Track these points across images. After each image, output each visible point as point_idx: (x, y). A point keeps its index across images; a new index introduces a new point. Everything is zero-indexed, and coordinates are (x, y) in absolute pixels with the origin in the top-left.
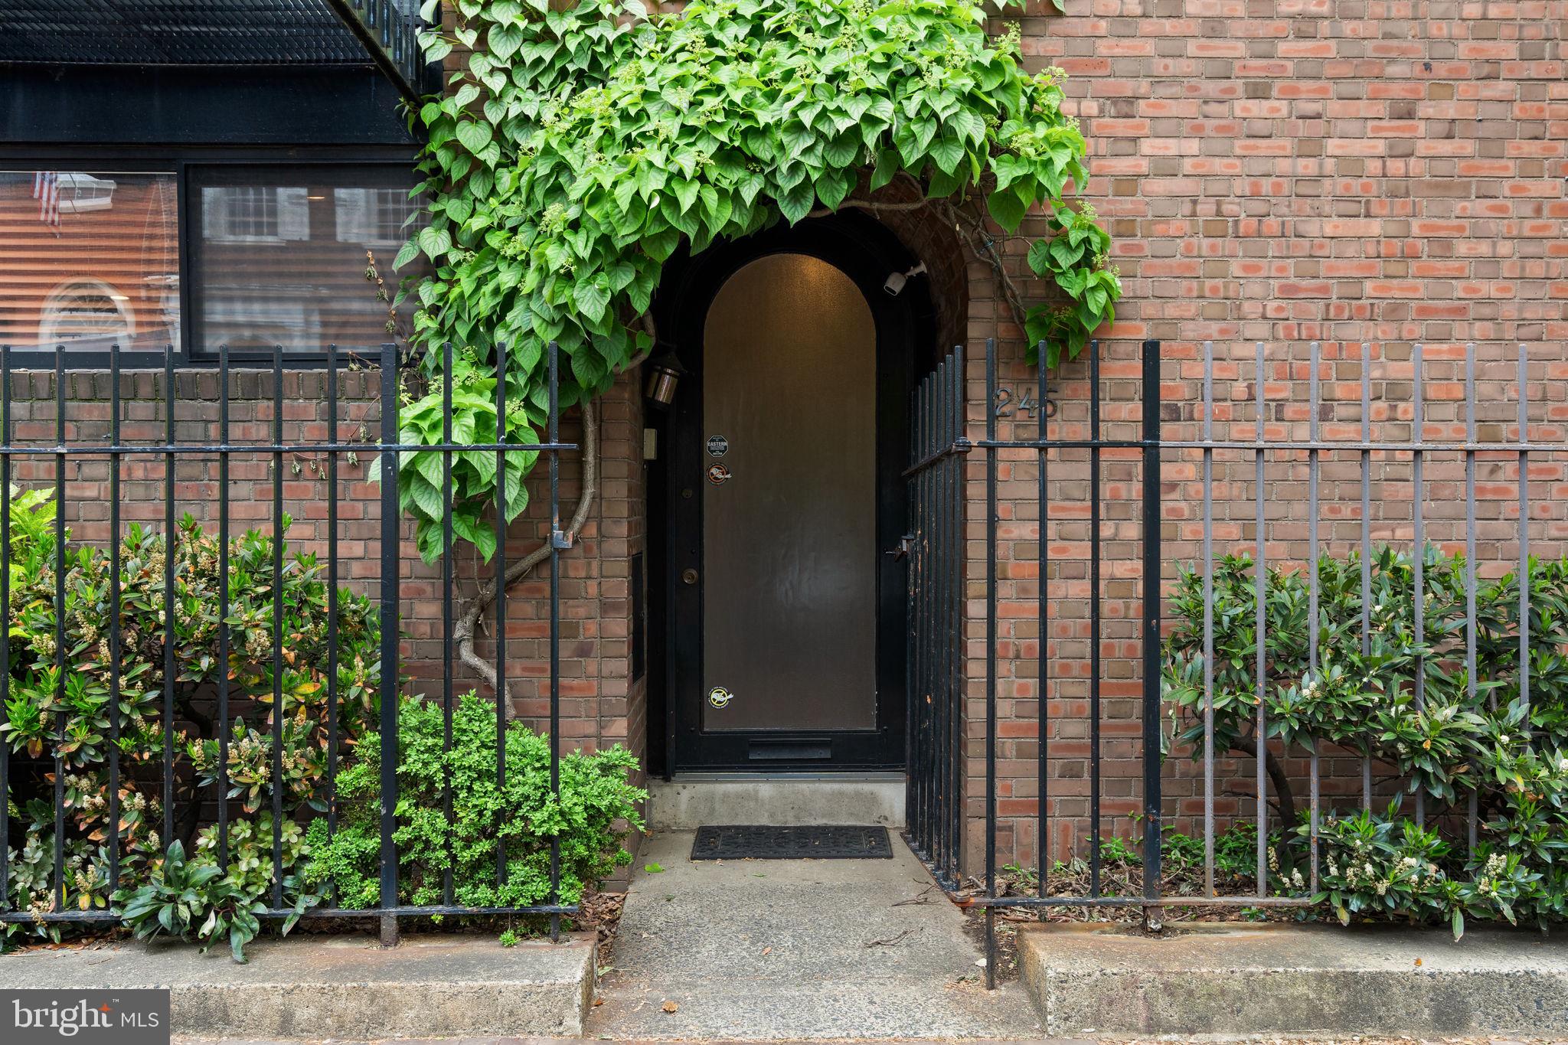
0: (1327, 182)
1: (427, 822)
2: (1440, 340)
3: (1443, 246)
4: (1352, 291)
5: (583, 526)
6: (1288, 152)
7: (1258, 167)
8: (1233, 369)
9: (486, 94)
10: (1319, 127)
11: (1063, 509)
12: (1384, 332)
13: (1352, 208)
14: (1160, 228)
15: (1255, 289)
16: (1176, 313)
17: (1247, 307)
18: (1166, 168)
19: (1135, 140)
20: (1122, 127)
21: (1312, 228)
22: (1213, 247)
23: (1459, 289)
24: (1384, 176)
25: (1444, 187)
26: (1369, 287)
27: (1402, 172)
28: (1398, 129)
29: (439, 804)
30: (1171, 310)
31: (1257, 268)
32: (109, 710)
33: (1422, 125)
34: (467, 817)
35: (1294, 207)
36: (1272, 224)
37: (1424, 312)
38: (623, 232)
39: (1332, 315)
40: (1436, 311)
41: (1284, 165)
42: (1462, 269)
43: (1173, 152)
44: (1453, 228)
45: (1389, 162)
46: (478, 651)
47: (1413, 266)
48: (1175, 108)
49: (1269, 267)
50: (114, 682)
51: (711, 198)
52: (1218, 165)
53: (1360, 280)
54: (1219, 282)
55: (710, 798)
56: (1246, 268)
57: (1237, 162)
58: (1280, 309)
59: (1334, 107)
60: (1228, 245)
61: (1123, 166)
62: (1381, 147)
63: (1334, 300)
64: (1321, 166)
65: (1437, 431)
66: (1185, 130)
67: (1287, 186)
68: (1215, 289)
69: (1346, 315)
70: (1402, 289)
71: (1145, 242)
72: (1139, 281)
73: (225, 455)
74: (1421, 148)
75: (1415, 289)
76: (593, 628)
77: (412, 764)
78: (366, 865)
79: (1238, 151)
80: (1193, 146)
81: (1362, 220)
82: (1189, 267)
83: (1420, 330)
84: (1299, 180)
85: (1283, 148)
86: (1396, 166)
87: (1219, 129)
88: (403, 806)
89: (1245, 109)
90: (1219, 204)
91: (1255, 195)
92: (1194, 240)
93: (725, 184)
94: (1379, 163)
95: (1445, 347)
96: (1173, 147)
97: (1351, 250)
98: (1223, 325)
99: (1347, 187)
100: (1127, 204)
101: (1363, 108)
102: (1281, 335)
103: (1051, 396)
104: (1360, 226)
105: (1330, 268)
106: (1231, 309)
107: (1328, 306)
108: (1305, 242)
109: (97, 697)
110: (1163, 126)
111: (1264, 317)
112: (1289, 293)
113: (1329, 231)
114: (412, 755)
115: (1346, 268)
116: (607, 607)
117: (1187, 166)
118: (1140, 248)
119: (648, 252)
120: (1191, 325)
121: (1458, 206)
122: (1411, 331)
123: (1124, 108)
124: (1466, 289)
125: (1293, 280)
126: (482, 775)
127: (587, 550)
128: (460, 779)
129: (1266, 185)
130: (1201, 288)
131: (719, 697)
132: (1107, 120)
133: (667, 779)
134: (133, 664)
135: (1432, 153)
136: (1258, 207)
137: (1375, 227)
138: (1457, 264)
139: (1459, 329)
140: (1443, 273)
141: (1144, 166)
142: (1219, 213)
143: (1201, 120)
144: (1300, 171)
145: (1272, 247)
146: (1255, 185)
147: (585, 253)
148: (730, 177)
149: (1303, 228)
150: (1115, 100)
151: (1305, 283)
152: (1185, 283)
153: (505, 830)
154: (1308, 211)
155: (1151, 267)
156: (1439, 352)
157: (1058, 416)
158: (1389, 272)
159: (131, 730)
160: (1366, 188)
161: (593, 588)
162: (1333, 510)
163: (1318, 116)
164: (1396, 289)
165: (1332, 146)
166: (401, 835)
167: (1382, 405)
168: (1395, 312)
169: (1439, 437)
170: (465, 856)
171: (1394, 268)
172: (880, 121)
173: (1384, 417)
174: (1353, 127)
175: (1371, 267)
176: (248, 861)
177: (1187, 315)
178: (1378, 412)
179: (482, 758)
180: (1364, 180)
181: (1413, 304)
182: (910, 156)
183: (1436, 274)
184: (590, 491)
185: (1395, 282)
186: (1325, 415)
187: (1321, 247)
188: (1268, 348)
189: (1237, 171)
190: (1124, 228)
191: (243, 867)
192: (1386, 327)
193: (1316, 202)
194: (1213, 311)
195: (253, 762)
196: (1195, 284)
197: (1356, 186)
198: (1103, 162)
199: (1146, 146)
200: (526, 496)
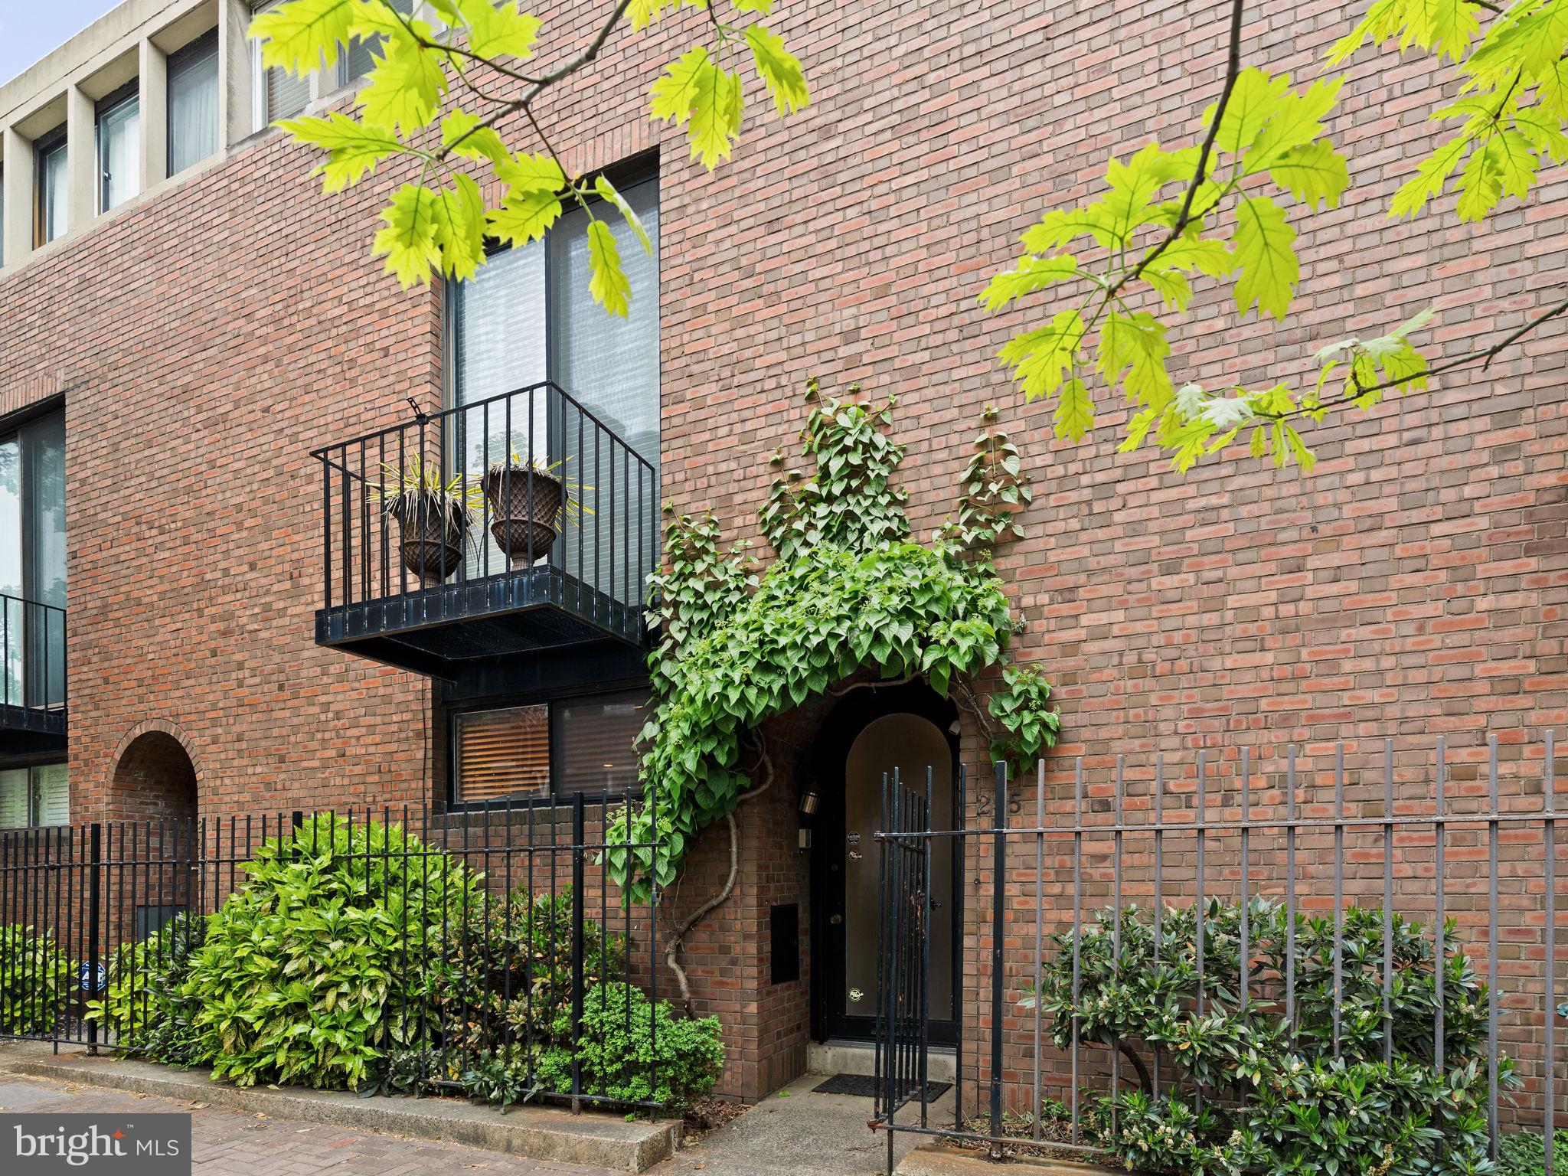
0: (1228, 628)
1: (592, 1051)
2: (1327, 740)
3: (1331, 667)
4: (1251, 707)
5: (732, 890)
6: (1196, 610)
7: (1169, 624)
8: (1150, 773)
9: (676, 644)
10: (1221, 588)
11: (1025, 875)
12: (1277, 737)
13: (1250, 645)
14: (1095, 676)
15: (1168, 712)
16: (1108, 736)
17: (1162, 726)
18: (1100, 634)
19: (1077, 616)
20: (1066, 609)
21: (1216, 664)
22: (1135, 686)
23: (1346, 698)
24: (1277, 618)
25: (1331, 621)
26: (1264, 704)
27: (1293, 613)
28: (1288, 580)
29: (598, 1041)
30: (1103, 733)
31: (1171, 698)
32: (461, 982)
33: (1310, 575)
34: (609, 1048)
35: (1201, 650)
36: (1183, 665)
37: (1313, 720)
38: (704, 719)
39: (1232, 727)
40: (1323, 717)
41: (1191, 621)
42: (1348, 682)
43: (1106, 621)
44: (1338, 651)
45: (1281, 607)
46: (678, 961)
47: (1303, 683)
48: (1105, 591)
49: (1179, 696)
50: (465, 968)
51: (751, 694)
52: (1139, 627)
53: (1256, 699)
54: (1141, 711)
55: (845, 1057)
56: (1161, 698)
57: (1155, 622)
58: (1188, 726)
59: (1233, 572)
60: (1148, 683)
61: (1067, 636)
62: (1273, 597)
63: (1234, 717)
64: (1222, 617)
65: (1326, 810)
66: (1114, 605)
67: (1194, 635)
68: (1137, 716)
69: (1244, 726)
70: (1292, 703)
71: (1083, 687)
72: (1079, 715)
73: (553, 851)
74: (1310, 592)
75: (1305, 702)
76: (738, 949)
77: (585, 1019)
78: (566, 1070)
79: (1155, 614)
80: (1120, 615)
81: (1258, 654)
82: (1117, 702)
83: (1307, 733)
84: (1203, 629)
85: (1191, 608)
86: (1287, 610)
87: (1139, 601)
88: (582, 1041)
89: (1160, 583)
90: (1140, 655)
91: (1169, 645)
92: (1121, 683)
93: (762, 684)
94: (1272, 609)
95: (1331, 744)
96: (1104, 618)
97: (1249, 676)
98: (1143, 741)
99: (1245, 630)
100: (1070, 662)
101: (1258, 569)
102: (1190, 745)
103: (1016, 798)
104: (1257, 658)
105: (1231, 692)
106: (1149, 729)
107: (1228, 721)
108: (1210, 675)
109: (456, 976)
110: (1096, 605)
111: (1176, 733)
112: (1196, 715)
113: (1229, 664)
114: (587, 1014)
115: (1243, 691)
116: (746, 937)
117: (1116, 630)
118: (1080, 691)
119: (721, 728)
120: (1118, 743)
121: (1344, 634)
122: (1300, 734)
123: (1067, 595)
124: (1351, 698)
125: (1200, 704)
126: (619, 1027)
127: (736, 902)
128: (606, 1028)
129: (1178, 637)
130: (1127, 716)
131: (855, 995)
132: (1056, 606)
133: (821, 1043)
134: (476, 960)
135: (1319, 595)
136: (1173, 653)
137: (1269, 658)
138: (1343, 679)
139: (1345, 730)
140: (1330, 687)
141: (1083, 634)
142: (1140, 661)
143: (1126, 597)
144: (1205, 623)
145: (1184, 682)
146: (1169, 637)
147: (687, 733)
148: (764, 680)
149: (1207, 665)
150: (1060, 591)
151: (1209, 706)
152: (1114, 713)
153: (627, 1057)
154: (1212, 652)
155: (1089, 704)
156: (1326, 749)
157: (1022, 812)
158: (1282, 691)
159: (472, 993)
160: (1260, 628)
161: (739, 927)
162: (1232, 873)
163: (1220, 581)
164: (1287, 704)
165: (1232, 601)
166: (579, 1056)
167: (1275, 792)
168: (1287, 720)
169: (1326, 815)
170: (609, 1070)
171: (1285, 687)
172: (839, 636)
173: (1277, 801)
174: (1251, 584)
175: (1266, 689)
176: (516, 1063)
177: (1115, 736)
178: (1272, 798)
179: (619, 1018)
180: (1260, 623)
181: (1303, 714)
182: (860, 655)
183: (1324, 688)
184: (734, 868)
185: (1286, 698)
186: (1226, 802)
187: (1223, 677)
188: (1176, 757)
189: (1155, 629)
190: (1069, 679)
191: (513, 1066)
192: (1280, 732)
193: (1219, 645)
194: (1135, 731)
195: (519, 1012)
196: (1122, 713)
197: (1252, 629)
198: (1054, 635)
199: (1085, 620)
200: (674, 872)
